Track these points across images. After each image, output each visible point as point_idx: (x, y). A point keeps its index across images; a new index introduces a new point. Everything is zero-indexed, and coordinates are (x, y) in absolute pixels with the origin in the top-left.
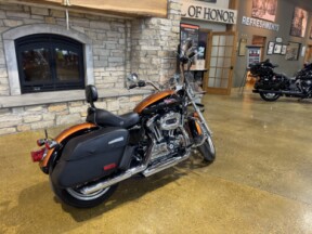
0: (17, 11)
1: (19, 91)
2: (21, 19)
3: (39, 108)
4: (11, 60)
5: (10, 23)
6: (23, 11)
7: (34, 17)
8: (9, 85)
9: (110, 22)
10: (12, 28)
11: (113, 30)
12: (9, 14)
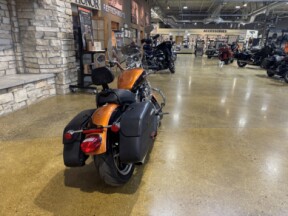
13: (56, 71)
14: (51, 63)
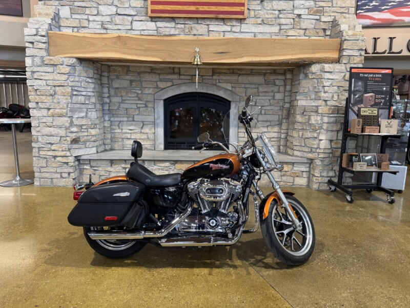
0: (168, 74)
1: (162, 147)
2: (171, 80)
3: (167, 164)
4: (159, 118)
5: (161, 85)
6: (174, 73)
7: (182, 77)
8: (155, 140)
9: (265, 74)
10: (162, 89)
11: (267, 83)
12: (162, 76)
13: (310, 156)
14: (305, 145)
